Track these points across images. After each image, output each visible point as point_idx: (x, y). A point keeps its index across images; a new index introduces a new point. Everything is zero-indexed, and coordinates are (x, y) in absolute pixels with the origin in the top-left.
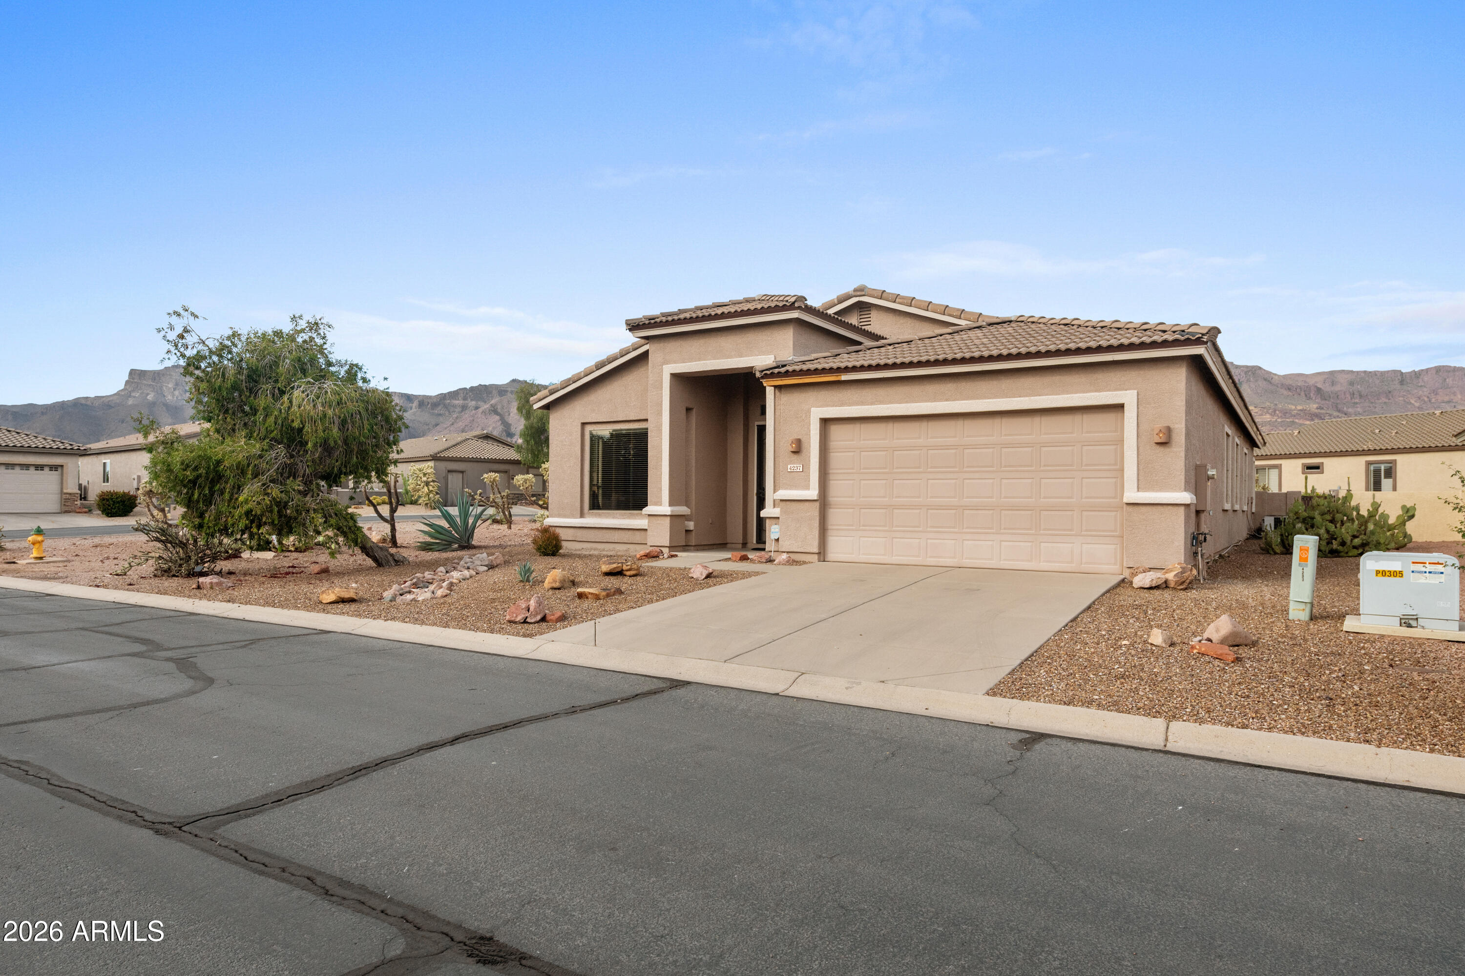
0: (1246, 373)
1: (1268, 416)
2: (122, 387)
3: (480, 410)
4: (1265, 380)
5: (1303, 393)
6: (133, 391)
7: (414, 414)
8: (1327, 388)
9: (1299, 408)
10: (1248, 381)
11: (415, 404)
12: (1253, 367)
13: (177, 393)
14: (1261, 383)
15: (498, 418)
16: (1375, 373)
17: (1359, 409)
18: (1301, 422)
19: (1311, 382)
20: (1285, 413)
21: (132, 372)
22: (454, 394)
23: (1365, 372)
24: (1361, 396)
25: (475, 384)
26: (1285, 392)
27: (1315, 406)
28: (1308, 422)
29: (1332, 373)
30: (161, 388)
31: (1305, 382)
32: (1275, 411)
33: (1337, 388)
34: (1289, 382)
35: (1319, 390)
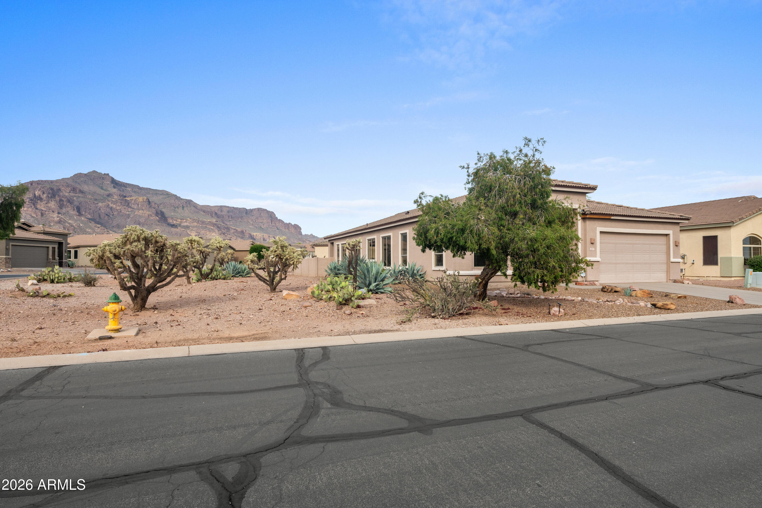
0: (186, 203)
1: (195, 223)
4: (194, 206)
5: (210, 214)
8: (219, 213)
9: (209, 221)
10: (187, 206)
14: (192, 208)
17: (231, 223)
18: (209, 227)
20: (203, 222)
24: (232, 218)
27: (215, 220)
28: (212, 228)
31: (211, 209)
33: (223, 213)
35: (216, 213)
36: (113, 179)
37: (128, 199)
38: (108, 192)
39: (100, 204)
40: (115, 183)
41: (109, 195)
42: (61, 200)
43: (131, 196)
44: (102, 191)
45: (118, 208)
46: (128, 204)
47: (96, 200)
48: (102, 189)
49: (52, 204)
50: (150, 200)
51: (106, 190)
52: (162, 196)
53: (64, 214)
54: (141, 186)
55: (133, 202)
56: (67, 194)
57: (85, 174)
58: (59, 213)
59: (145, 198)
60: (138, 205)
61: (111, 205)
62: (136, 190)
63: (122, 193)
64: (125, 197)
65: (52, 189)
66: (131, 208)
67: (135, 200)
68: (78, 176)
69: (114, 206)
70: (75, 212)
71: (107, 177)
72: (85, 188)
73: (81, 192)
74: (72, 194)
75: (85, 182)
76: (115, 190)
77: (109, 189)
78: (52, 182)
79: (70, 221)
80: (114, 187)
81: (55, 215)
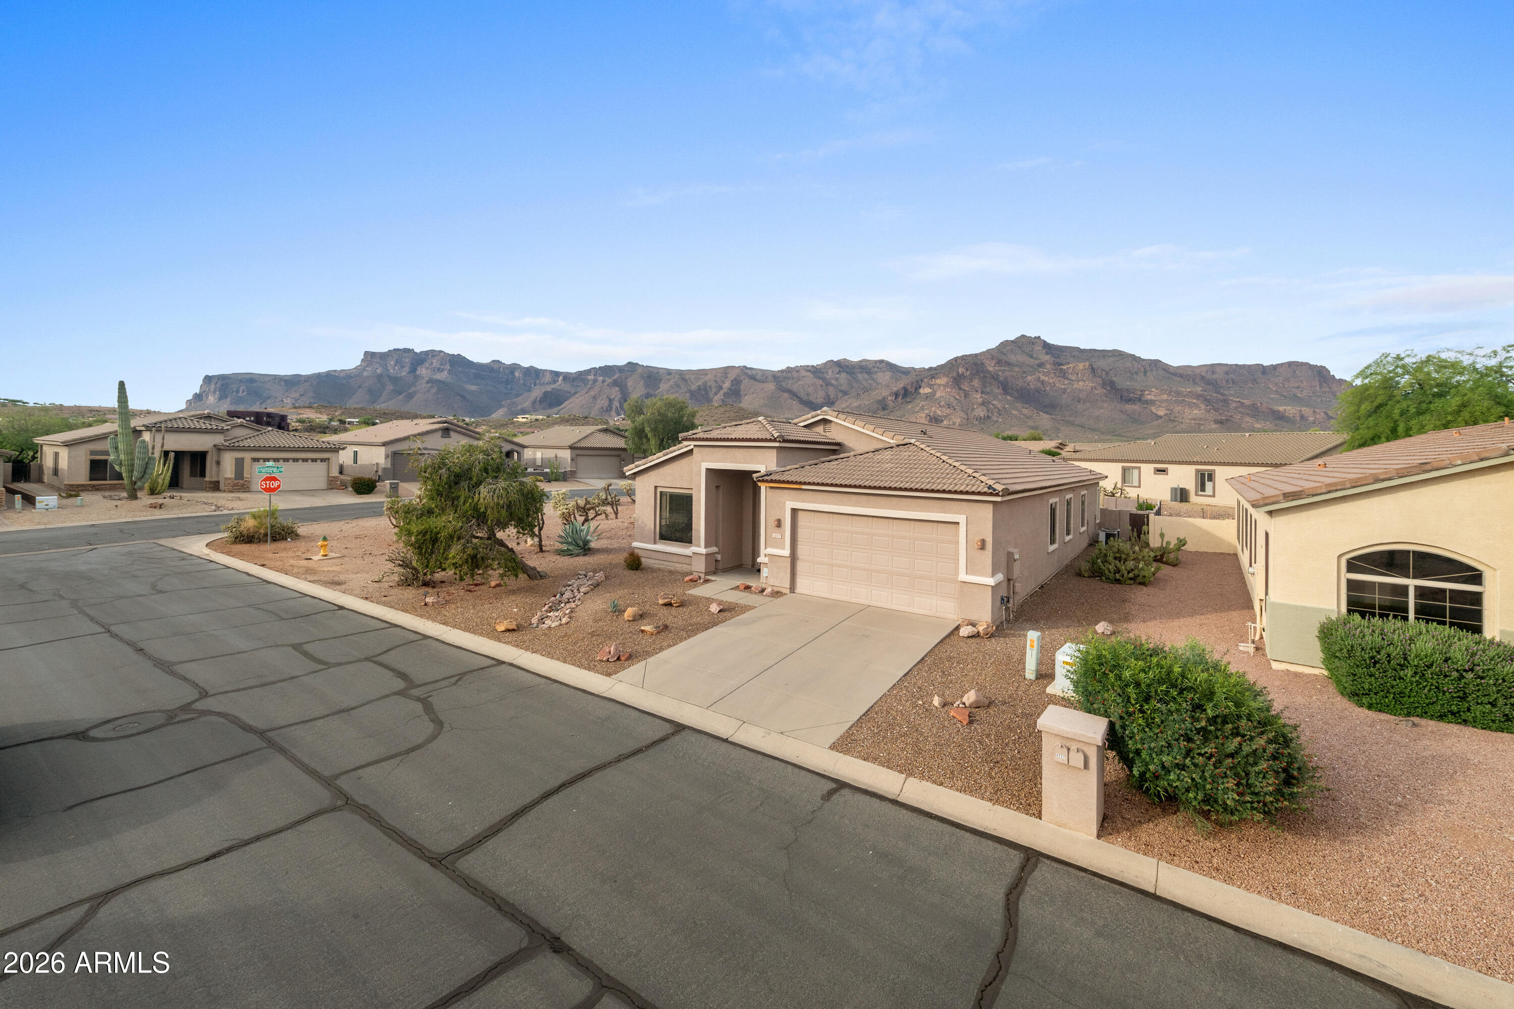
0: (1150, 365)
1: (1166, 396)
2: (359, 363)
3: (606, 383)
4: (1164, 370)
5: (1191, 380)
6: (367, 366)
7: (560, 385)
8: (1209, 376)
9: (1188, 390)
10: (1152, 370)
11: (561, 378)
12: (1155, 360)
13: (397, 368)
14: (1161, 372)
15: (618, 389)
16: (1244, 366)
17: (1232, 392)
18: (1190, 400)
19: (1198, 371)
20: (1178, 394)
21: (366, 353)
22: (588, 372)
23: (1236, 365)
24: (1233, 383)
25: (603, 365)
26: (1178, 379)
27: (1200, 389)
28: (1195, 401)
29: (1213, 365)
30: (386, 366)
31: (1193, 372)
32: (1171, 392)
33: (1215, 376)
34: (1181, 372)
35: (1203, 378)
36: (1044, 341)
37: (1064, 367)
38: (1039, 361)
39: (1029, 378)
40: (1047, 346)
41: (1041, 365)
42: (985, 377)
43: (1068, 363)
44: (1032, 360)
45: (1051, 381)
46: (1064, 375)
47: (1024, 372)
48: (1031, 357)
49: (976, 383)
50: (1094, 366)
51: (1036, 359)
52: (1112, 359)
53: (988, 393)
54: (1082, 348)
55: (1070, 371)
56: (991, 369)
57: (1012, 341)
58: (982, 393)
59: (1087, 364)
60: (1077, 374)
61: (1042, 378)
62: (1076, 353)
63: (1057, 360)
64: (1062, 365)
65: (975, 364)
66: (1068, 379)
67: (1074, 367)
68: (1005, 344)
69: (1047, 378)
70: (1000, 391)
71: (1039, 341)
72: (1013, 358)
73: (1008, 364)
74: (997, 368)
75: (1012, 351)
76: (1047, 357)
77: (1041, 357)
78: (976, 355)
79: (994, 402)
80: (1047, 353)
81: (978, 396)
